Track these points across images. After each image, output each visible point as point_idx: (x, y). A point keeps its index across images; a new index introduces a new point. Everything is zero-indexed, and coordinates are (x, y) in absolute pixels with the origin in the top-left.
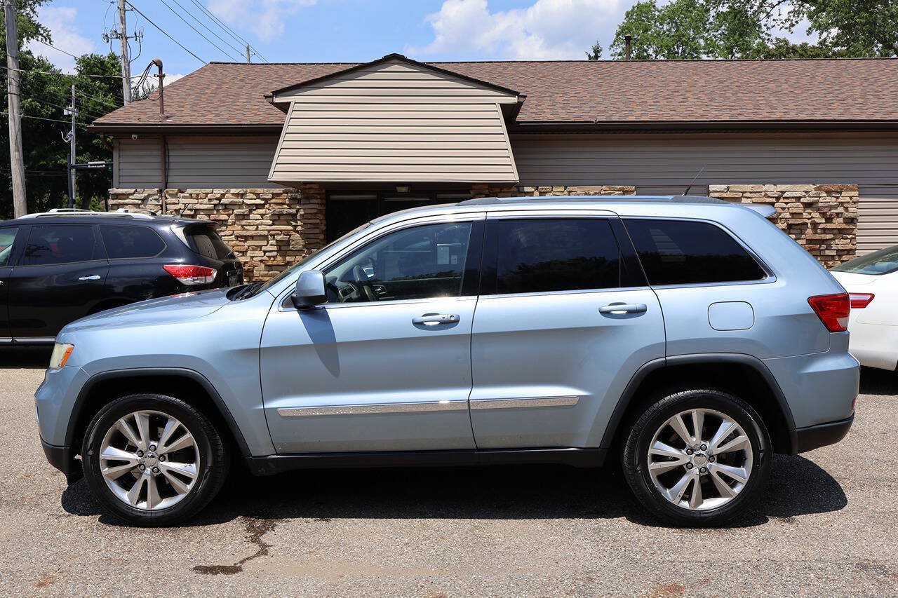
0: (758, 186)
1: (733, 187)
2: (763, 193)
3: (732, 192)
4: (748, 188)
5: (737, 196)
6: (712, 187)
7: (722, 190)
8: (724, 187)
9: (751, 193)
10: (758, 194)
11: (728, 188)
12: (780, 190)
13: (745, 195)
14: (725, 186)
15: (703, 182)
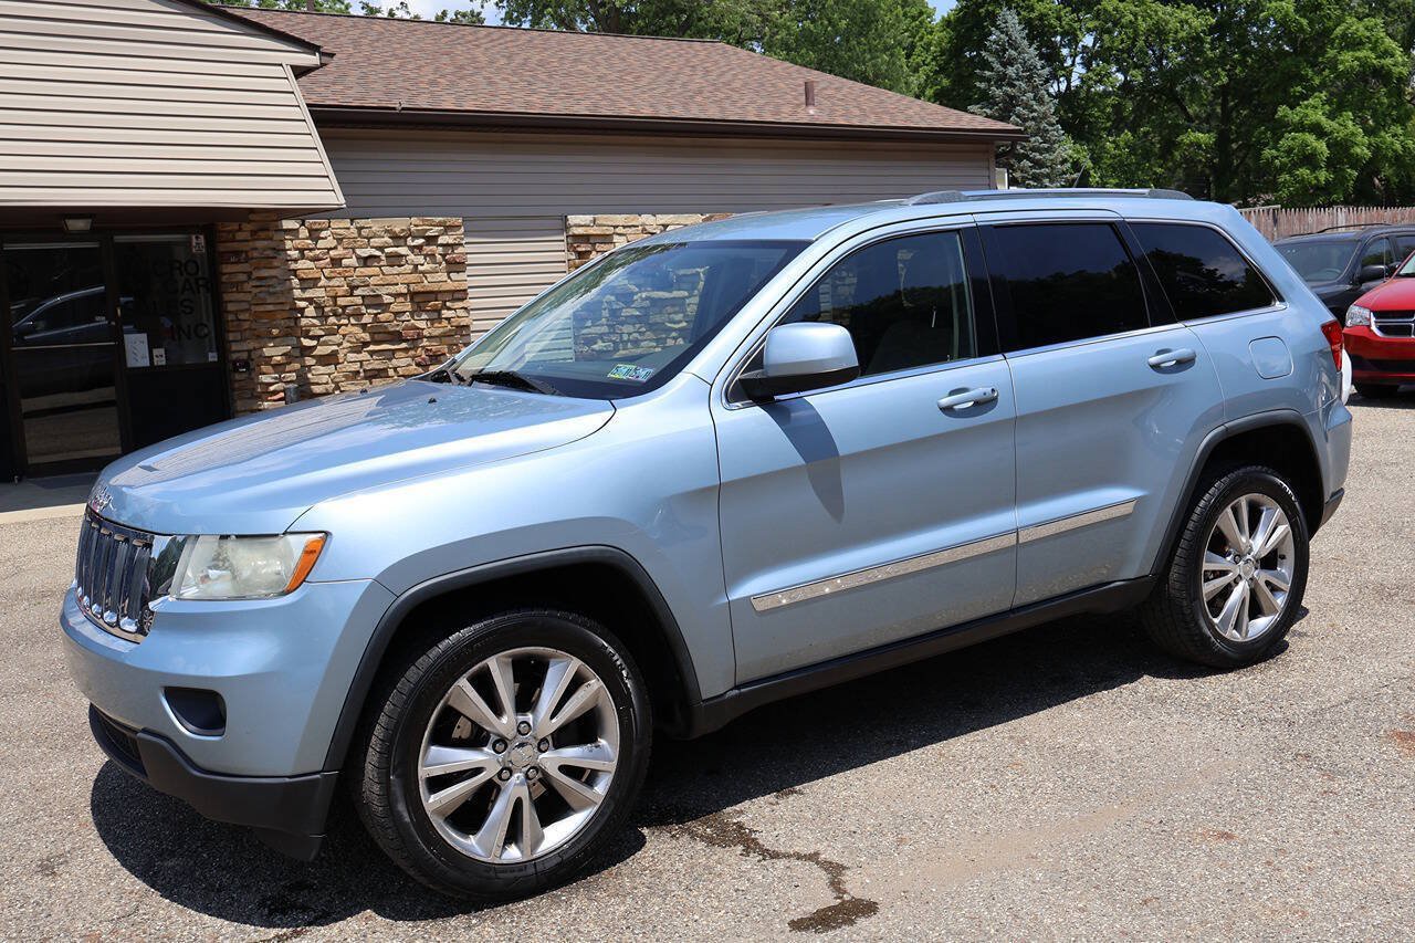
0: (632, 216)
1: (601, 218)
2: (640, 228)
3: (600, 226)
4: (620, 219)
5: (608, 233)
6: (573, 219)
7: (588, 222)
8: (588, 218)
9: (624, 227)
10: (634, 229)
11: (595, 220)
12: (661, 222)
13: (617, 230)
14: (590, 217)
15: (558, 212)
